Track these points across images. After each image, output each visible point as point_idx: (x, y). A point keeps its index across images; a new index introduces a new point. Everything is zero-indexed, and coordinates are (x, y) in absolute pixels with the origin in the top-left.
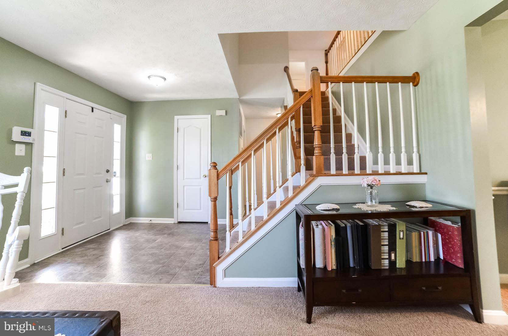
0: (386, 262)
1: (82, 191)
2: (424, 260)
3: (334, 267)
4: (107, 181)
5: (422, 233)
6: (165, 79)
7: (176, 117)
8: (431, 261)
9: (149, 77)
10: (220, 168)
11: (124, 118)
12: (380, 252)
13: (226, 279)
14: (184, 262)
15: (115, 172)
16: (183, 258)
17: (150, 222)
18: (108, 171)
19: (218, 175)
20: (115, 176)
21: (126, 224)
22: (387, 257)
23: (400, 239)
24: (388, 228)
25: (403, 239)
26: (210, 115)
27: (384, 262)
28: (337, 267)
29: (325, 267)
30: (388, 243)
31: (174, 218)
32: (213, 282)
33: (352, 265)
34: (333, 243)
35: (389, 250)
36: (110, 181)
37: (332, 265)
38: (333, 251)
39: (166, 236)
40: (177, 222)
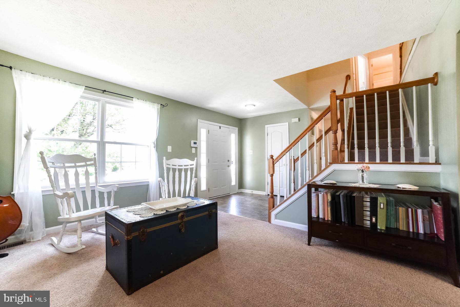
0: (368, 223)
1: (216, 171)
2: (411, 230)
3: (330, 219)
4: (228, 166)
5: (410, 210)
6: (254, 105)
7: (266, 126)
8: (420, 232)
9: (246, 106)
10: (274, 158)
11: (236, 129)
12: (363, 215)
13: (276, 220)
14: (261, 212)
15: (232, 162)
16: (261, 211)
17: (252, 193)
18: (228, 161)
19: (273, 162)
20: (232, 164)
21: (239, 192)
22: (369, 219)
23: (381, 208)
24: (370, 199)
25: (383, 208)
26: (288, 123)
27: (366, 222)
28: (331, 219)
29: (324, 219)
30: (369, 209)
31: (265, 191)
32: (270, 221)
33: (343, 220)
34: (329, 204)
35: (370, 214)
36: (229, 167)
37: (329, 217)
38: (329, 209)
39: (258, 200)
40: (267, 194)
